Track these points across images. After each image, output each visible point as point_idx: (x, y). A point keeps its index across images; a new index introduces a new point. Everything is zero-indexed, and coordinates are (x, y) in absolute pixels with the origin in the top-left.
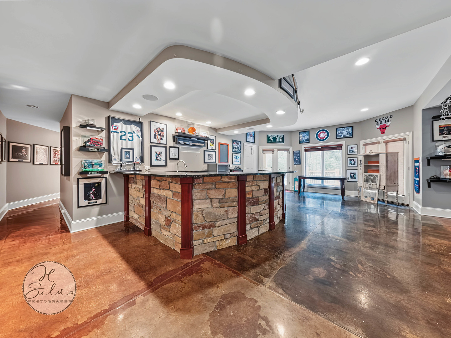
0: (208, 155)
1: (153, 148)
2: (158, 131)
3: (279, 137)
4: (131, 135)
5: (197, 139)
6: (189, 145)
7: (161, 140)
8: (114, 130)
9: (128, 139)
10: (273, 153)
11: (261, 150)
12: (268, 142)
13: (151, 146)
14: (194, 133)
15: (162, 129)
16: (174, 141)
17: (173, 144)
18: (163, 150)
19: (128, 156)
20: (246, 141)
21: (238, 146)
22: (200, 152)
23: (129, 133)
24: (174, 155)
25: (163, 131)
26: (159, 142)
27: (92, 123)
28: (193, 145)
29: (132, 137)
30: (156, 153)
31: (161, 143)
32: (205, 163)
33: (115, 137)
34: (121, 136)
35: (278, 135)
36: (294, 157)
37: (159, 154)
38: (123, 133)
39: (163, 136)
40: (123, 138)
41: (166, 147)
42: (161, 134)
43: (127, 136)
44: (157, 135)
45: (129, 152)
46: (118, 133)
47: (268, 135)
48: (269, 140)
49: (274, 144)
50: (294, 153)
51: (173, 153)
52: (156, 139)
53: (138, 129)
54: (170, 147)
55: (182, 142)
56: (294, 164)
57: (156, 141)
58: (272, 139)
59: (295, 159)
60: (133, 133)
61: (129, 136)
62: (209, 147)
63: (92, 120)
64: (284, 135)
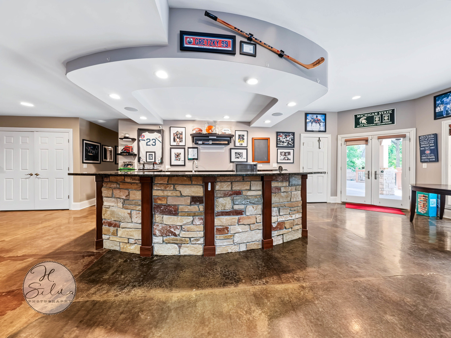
0: (235, 153)
1: (172, 150)
2: (177, 135)
3: (382, 115)
4: (154, 141)
5: (216, 137)
6: (208, 144)
7: (179, 142)
8: (142, 139)
9: (152, 144)
10: (367, 144)
11: (341, 141)
12: (356, 127)
13: (171, 148)
14: (210, 131)
15: (180, 133)
16: (193, 142)
17: (192, 145)
18: (182, 151)
19: (151, 158)
20: (306, 130)
21: (288, 139)
22: (224, 151)
23: (152, 140)
24: (192, 155)
25: (181, 134)
26: (178, 144)
27: (127, 136)
28: (213, 144)
29: (155, 142)
30: (176, 154)
31: (180, 145)
32: (231, 162)
33: (142, 144)
34: (147, 143)
35: (378, 112)
36: (421, 147)
37: (178, 155)
38: (149, 140)
39: (182, 138)
40: (148, 144)
41: (184, 149)
42: (179, 137)
43: (151, 142)
44: (176, 138)
45: (152, 155)
46: (145, 140)
47: (356, 116)
48: (357, 123)
49: (372, 128)
50: (421, 139)
51: (192, 153)
52: (175, 142)
53: (159, 135)
54: (189, 148)
55: (200, 142)
56: (421, 162)
57: (175, 144)
58: (364, 121)
59: (422, 153)
60: (156, 139)
61: (152, 142)
62: (238, 144)
63: (128, 134)
64: (393, 110)
